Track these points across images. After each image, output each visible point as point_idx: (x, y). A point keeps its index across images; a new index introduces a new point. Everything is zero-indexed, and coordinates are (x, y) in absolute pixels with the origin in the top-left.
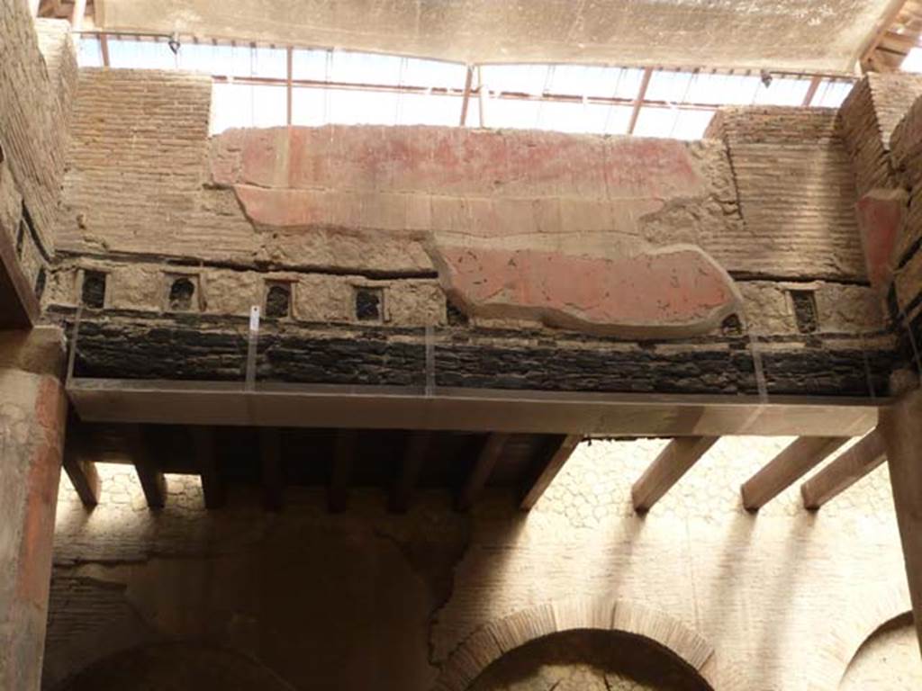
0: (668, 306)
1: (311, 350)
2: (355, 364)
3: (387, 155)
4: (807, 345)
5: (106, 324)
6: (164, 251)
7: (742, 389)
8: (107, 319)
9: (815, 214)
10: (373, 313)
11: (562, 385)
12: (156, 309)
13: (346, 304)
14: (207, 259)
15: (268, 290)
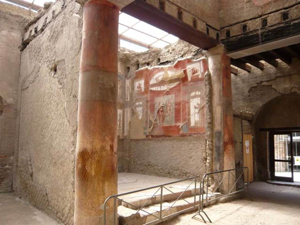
1: (272, 32)
2: (283, 32)
5: (231, 40)
6: (240, 20)
10: (287, 18)
12: (240, 33)
13: (280, 18)
14: (248, 19)
15: (262, 21)
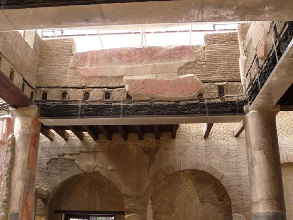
0: (183, 91)
1: (93, 108)
2: (104, 111)
3: (114, 56)
4: (221, 100)
6: (61, 85)
7: (201, 113)
8: (47, 103)
9: (228, 63)
10: (109, 98)
11: (154, 114)
12: (58, 99)
13: (102, 96)
14: (70, 86)
15: (84, 93)
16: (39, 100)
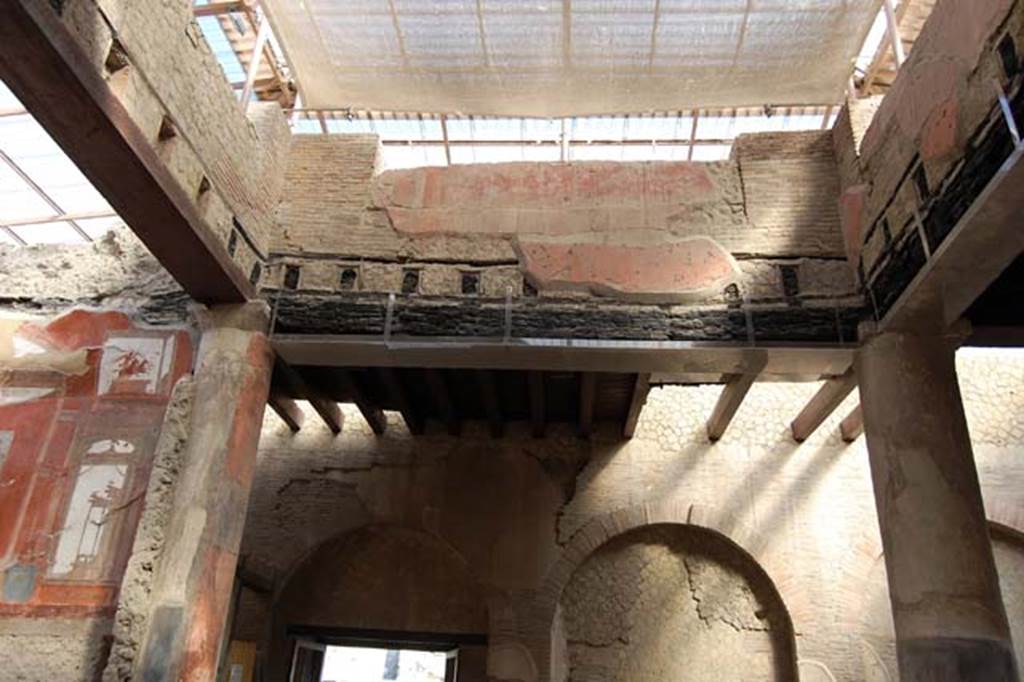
1: (428, 313)
2: (457, 323)
3: (490, 182)
4: (791, 305)
5: (296, 299)
6: (339, 251)
7: (735, 337)
8: (298, 296)
10: (473, 289)
11: (600, 336)
12: (330, 289)
13: (454, 284)
14: (366, 256)
15: (406, 275)
16: (275, 287)
